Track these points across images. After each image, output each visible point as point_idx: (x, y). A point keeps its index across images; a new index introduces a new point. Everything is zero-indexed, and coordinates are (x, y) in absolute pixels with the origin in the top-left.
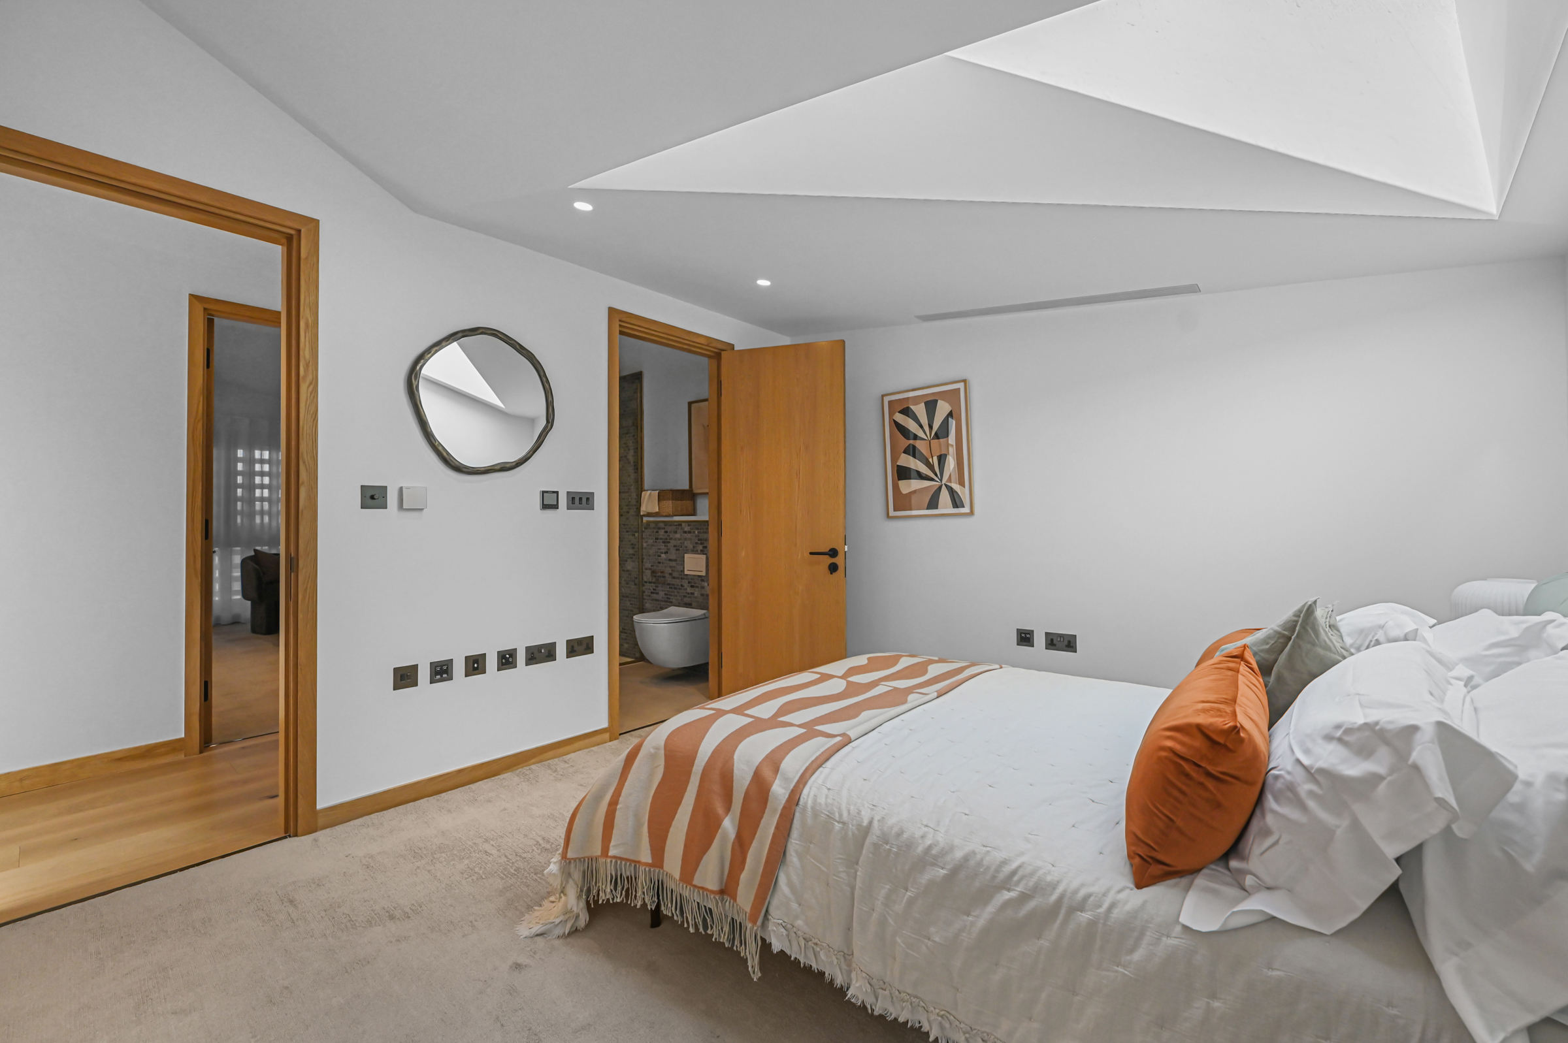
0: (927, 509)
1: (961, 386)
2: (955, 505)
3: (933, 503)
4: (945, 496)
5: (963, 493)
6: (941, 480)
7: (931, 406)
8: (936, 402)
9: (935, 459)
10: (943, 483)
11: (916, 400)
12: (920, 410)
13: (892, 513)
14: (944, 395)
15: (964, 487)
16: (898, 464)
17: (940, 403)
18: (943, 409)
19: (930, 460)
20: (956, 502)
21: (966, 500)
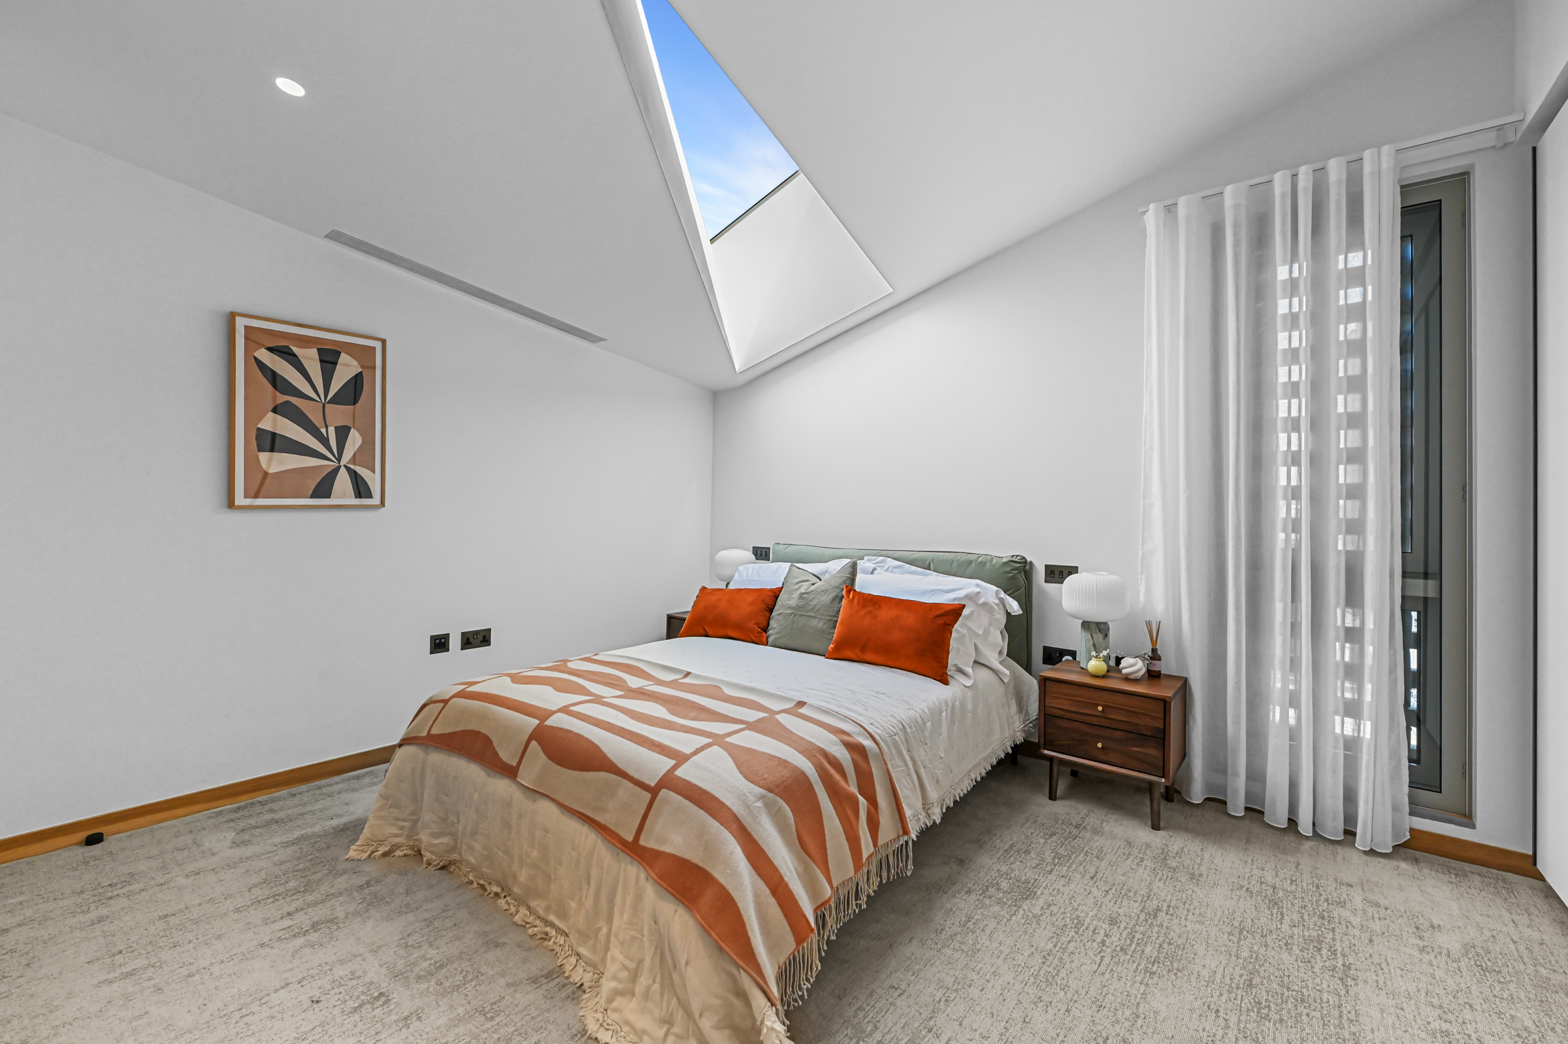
0: (312, 496)
1: (378, 345)
2: (359, 495)
3: (324, 489)
4: (343, 481)
5: (372, 480)
6: (339, 460)
7: (329, 358)
8: (338, 354)
9: (332, 430)
10: (342, 463)
11: (305, 342)
12: (310, 358)
13: (240, 500)
14: (352, 349)
15: (374, 473)
16: (259, 426)
17: (344, 358)
18: (347, 368)
19: (323, 430)
20: (361, 489)
21: (376, 490)
